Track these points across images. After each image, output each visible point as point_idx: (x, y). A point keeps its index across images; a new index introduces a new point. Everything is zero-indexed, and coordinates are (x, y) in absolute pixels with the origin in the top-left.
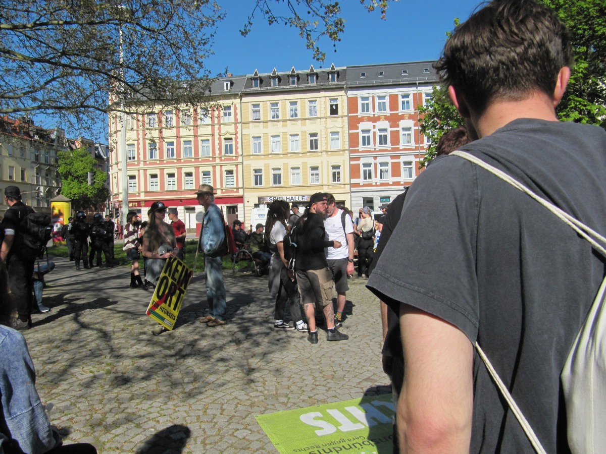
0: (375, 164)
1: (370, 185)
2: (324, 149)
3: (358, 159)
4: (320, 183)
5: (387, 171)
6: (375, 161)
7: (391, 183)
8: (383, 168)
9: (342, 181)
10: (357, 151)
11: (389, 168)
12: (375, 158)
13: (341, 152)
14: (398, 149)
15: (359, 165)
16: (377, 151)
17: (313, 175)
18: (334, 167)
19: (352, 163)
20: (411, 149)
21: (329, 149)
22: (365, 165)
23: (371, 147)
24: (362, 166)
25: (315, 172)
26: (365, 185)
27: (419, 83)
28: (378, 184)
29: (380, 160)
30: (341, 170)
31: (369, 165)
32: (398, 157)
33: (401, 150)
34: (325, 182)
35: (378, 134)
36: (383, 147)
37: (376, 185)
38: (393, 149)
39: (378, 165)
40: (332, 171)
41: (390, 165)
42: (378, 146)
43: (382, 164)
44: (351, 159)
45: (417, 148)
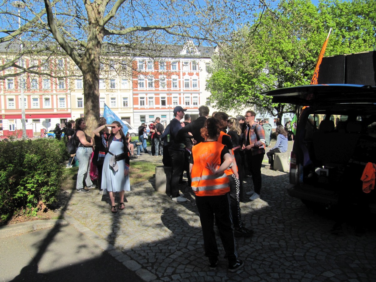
0: (147, 98)
1: (144, 109)
2: (118, 88)
3: (137, 94)
4: (116, 107)
5: (152, 102)
6: (147, 96)
7: (155, 108)
8: (151, 100)
9: (129, 106)
10: (137, 90)
11: (154, 100)
12: (146, 94)
13: (128, 91)
14: (158, 90)
15: (138, 98)
16: (147, 91)
17: (112, 102)
18: (124, 98)
19: (134, 96)
20: (165, 91)
21: (122, 89)
22: (141, 98)
23: (144, 88)
24: (139, 98)
25: (113, 101)
26: (141, 109)
27: (170, 57)
28: (148, 108)
29: (149, 95)
30: (128, 100)
31: (143, 98)
32: (158, 94)
33: (160, 91)
34: (120, 107)
35: (148, 81)
36: (151, 88)
37: (147, 109)
38: (156, 90)
39: (148, 98)
40: (123, 100)
41: (154, 99)
42: (148, 88)
43: (150, 98)
44: (134, 94)
45: (168, 90)
